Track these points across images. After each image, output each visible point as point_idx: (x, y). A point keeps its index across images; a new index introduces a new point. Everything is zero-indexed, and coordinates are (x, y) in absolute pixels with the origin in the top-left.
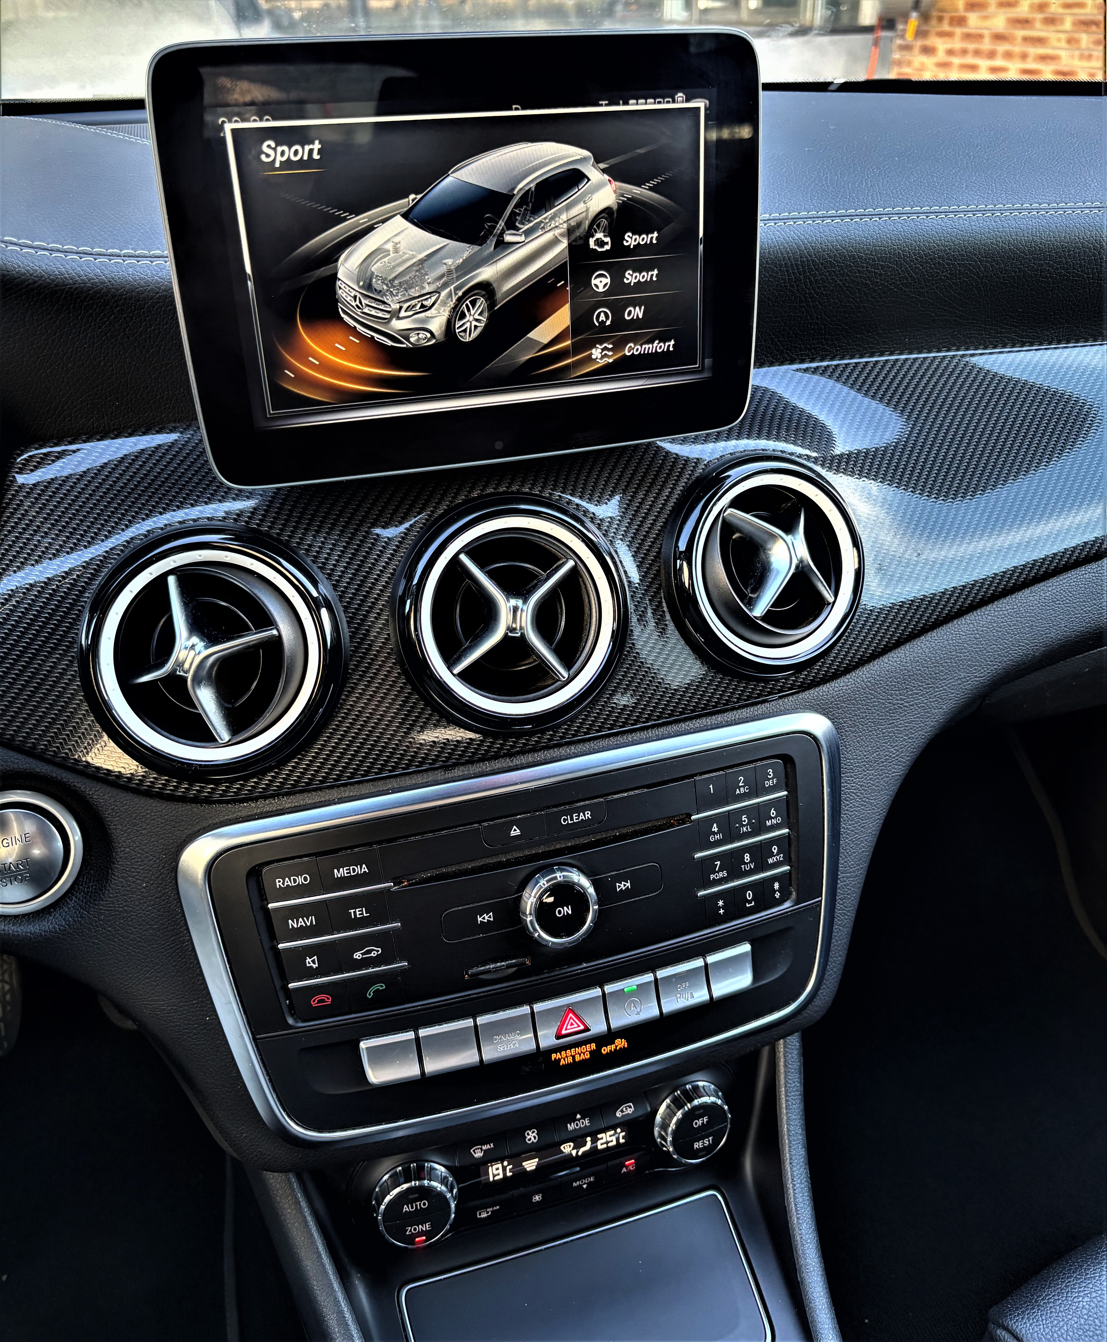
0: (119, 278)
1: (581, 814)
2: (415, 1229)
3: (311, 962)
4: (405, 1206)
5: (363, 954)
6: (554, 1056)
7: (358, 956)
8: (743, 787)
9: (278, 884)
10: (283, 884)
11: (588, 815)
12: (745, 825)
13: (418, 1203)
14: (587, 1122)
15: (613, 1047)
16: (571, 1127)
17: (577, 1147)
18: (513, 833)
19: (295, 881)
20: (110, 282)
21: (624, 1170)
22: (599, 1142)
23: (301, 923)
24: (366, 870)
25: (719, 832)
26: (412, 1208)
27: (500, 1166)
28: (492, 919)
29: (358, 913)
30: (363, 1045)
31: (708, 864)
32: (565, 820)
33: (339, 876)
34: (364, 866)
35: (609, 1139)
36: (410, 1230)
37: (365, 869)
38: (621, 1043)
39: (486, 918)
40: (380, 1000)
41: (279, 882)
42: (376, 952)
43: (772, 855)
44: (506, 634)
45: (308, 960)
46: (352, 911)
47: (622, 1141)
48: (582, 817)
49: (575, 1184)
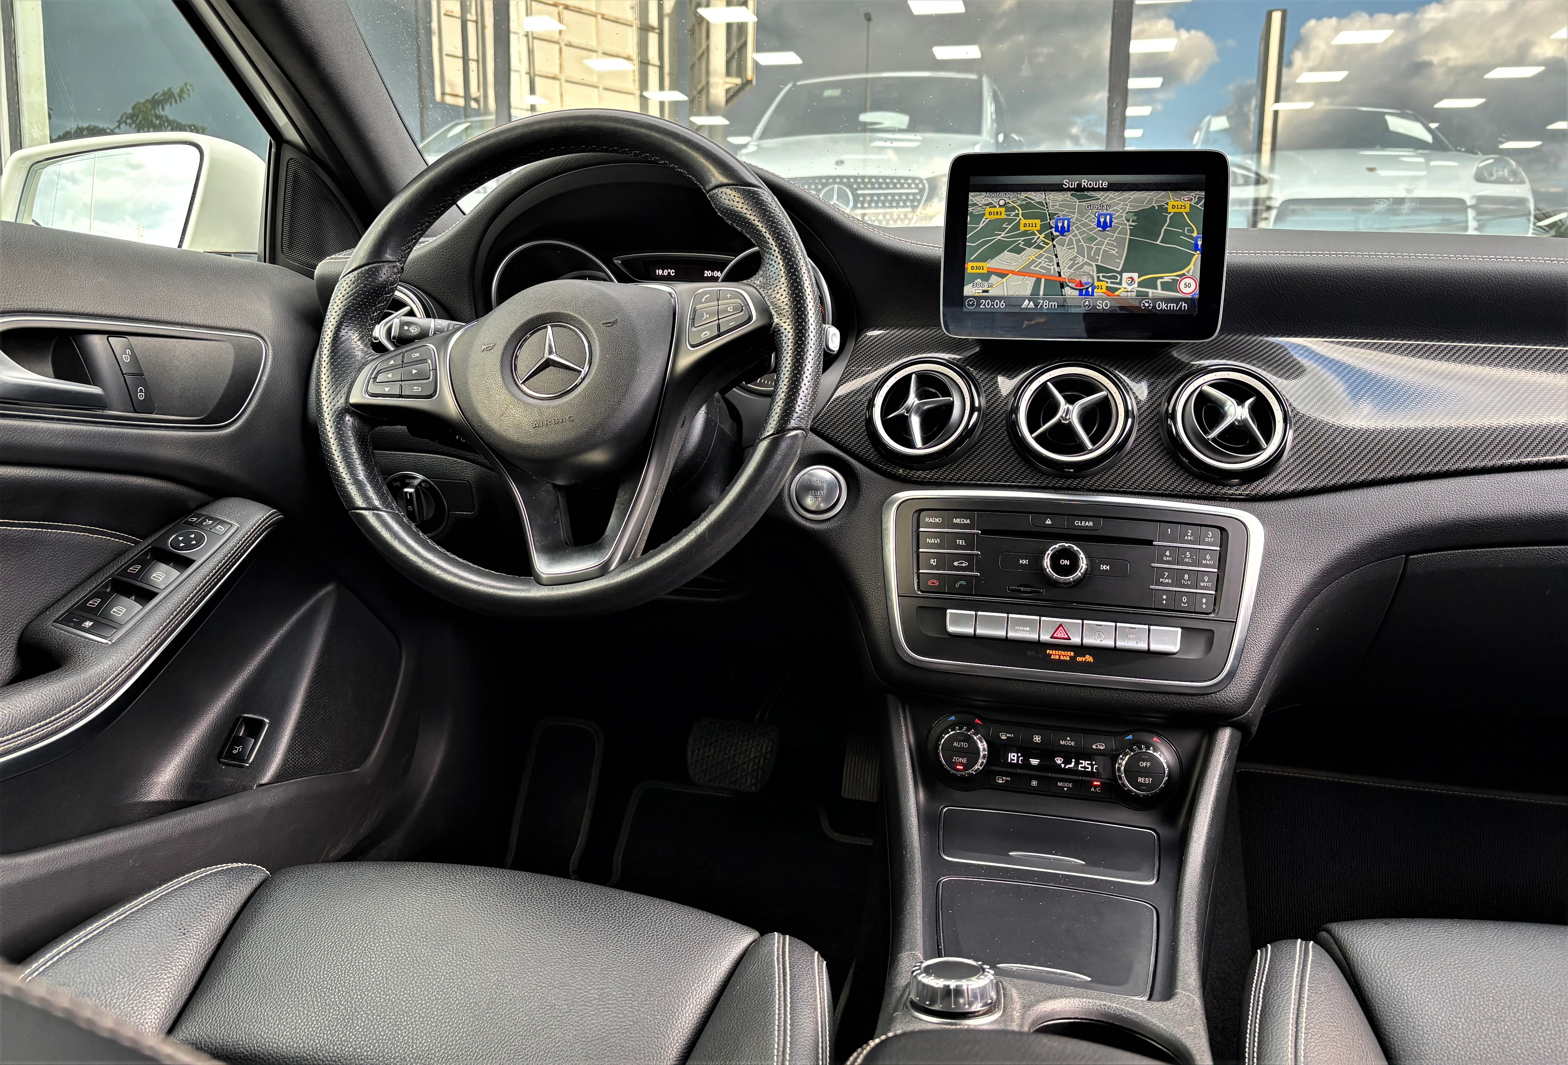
3: (933, 563)
5: (958, 564)
6: (1048, 651)
7: (956, 564)
11: (1092, 523)
12: (1187, 558)
14: (1074, 743)
15: (1084, 659)
16: (1062, 743)
18: (1047, 522)
19: (933, 520)
21: (1091, 789)
22: (1080, 766)
23: (932, 541)
25: (1171, 557)
27: (1015, 754)
28: (1028, 564)
30: (949, 612)
31: (1160, 572)
32: (1079, 523)
33: (956, 522)
35: (1087, 766)
37: (968, 521)
38: (1089, 658)
39: (1024, 562)
40: (962, 590)
41: (929, 519)
42: (964, 564)
45: (932, 560)
46: (960, 541)
48: (1088, 523)
49: (1058, 785)
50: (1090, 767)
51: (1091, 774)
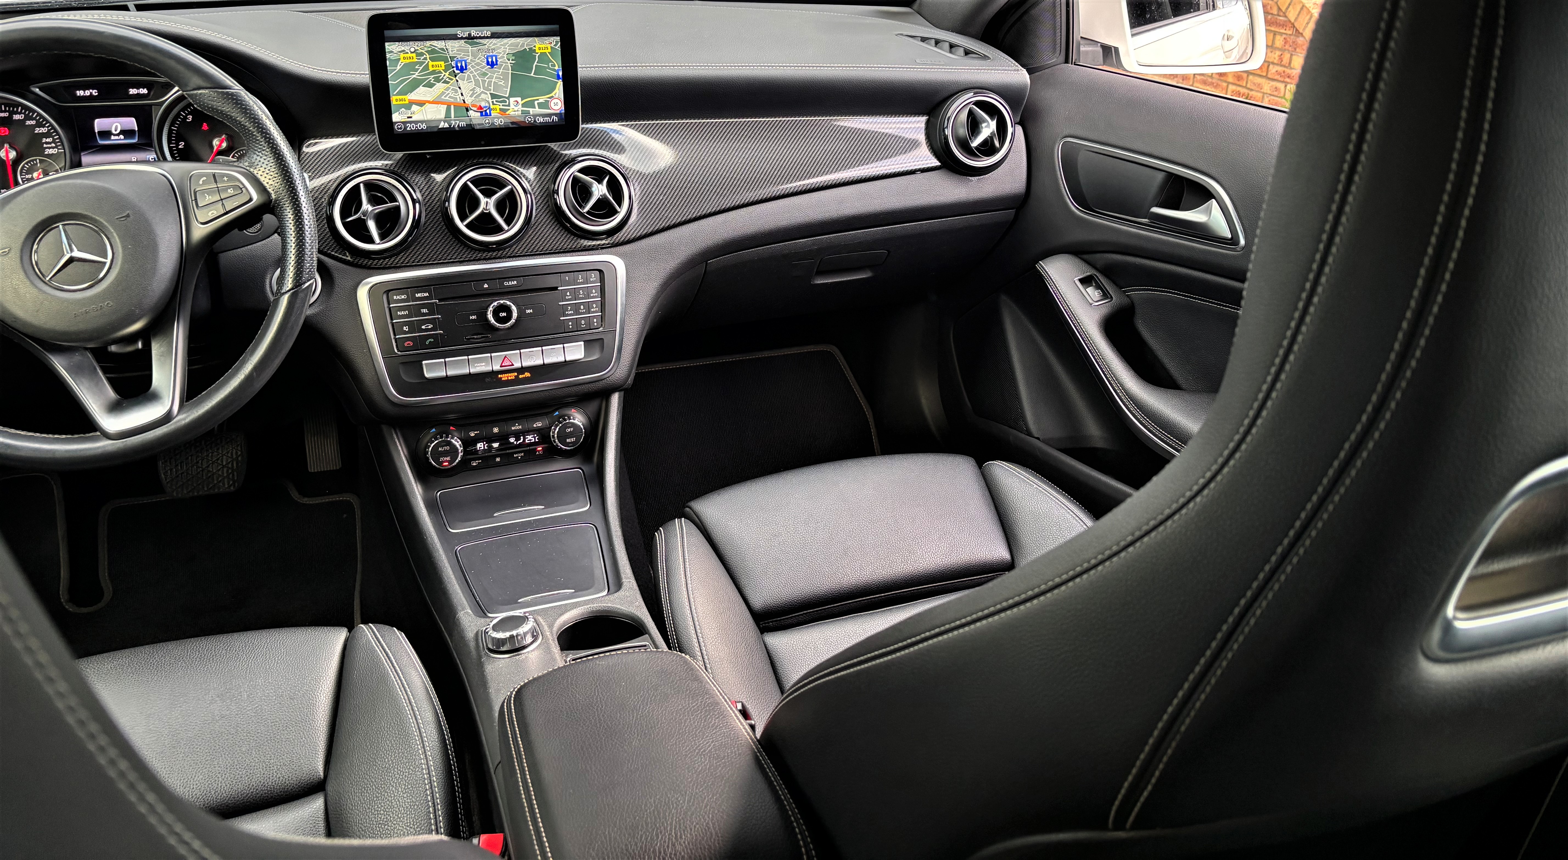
2: (444, 460)
3: (406, 329)
4: (440, 448)
5: (426, 327)
6: (499, 376)
7: (423, 327)
8: (581, 279)
10: (397, 298)
11: (515, 282)
12: (582, 294)
13: (445, 447)
14: (520, 427)
15: (525, 376)
16: (513, 428)
17: (517, 440)
18: (485, 286)
19: (402, 297)
21: (537, 453)
22: (527, 440)
23: (403, 313)
25: (569, 296)
26: (443, 449)
27: (482, 444)
28: (476, 318)
29: (425, 311)
30: (424, 362)
31: (565, 307)
32: (506, 284)
33: (418, 296)
36: (441, 460)
37: (427, 294)
38: (527, 374)
39: (474, 317)
40: (432, 345)
41: (396, 296)
42: (430, 326)
43: (593, 308)
44: (482, 211)
45: (405, 328)
46: (422, 309)
47: (537, 440)
48: (513, 283)
49: (515, 456)
50: (533, 439)
51: (535, 444)
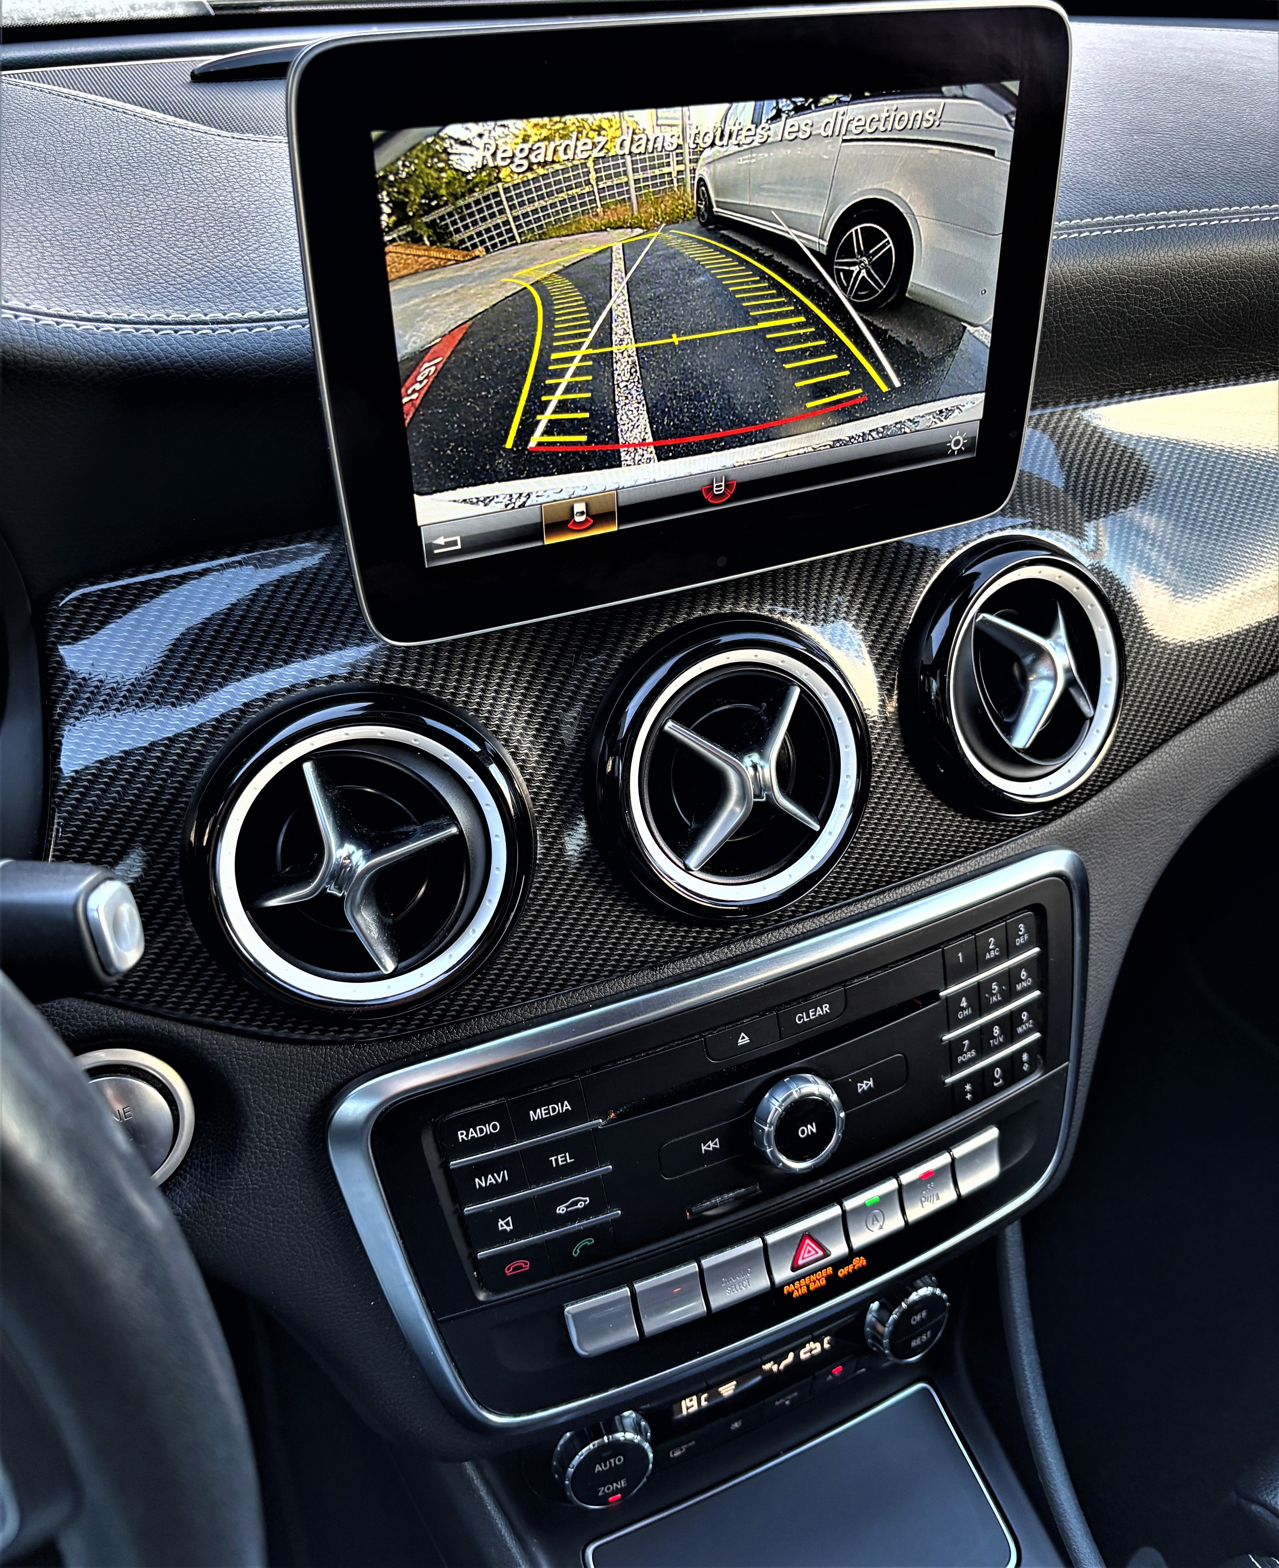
0: (211, 357)
1: (819, 1008)
2: (609, 1489)
4: (598, 1466)
5: (567, 1207)
6: (787, 1290)
7: (561, 1210)
8: (994, 949)
9: (460, 1137)
10: (467, 1136)
11: (826, 1008)
12: (994, 994)
13: (612, 1461)
15: (851, 1267)
17: (779, 1363)
18: (741, 1042)
19: (481, 1131)
20: (199, 364)
22: (802, 1352)
24: (569, 1107)
25: (968, 1007)
26: (605, 1466)
27: (694, 1397)
28: (718, 1146)
29: (561, 1159)
30: (569, 1310)
31: (956, 1046)
32: (801, 1019)
33: (536, 1118)
34: (566, 1102)
36: (602, 1491)
37: (567, 1106)
38: (860, 1262)
39: (712, 1145)
40: (588, 1257)
41: (462, 1134)
42: (583, 1202)
43: (1021, 1022)
44: (742, 804)
46: (553, 1159)
47: (827, 1347)
48: (819, 1012)
